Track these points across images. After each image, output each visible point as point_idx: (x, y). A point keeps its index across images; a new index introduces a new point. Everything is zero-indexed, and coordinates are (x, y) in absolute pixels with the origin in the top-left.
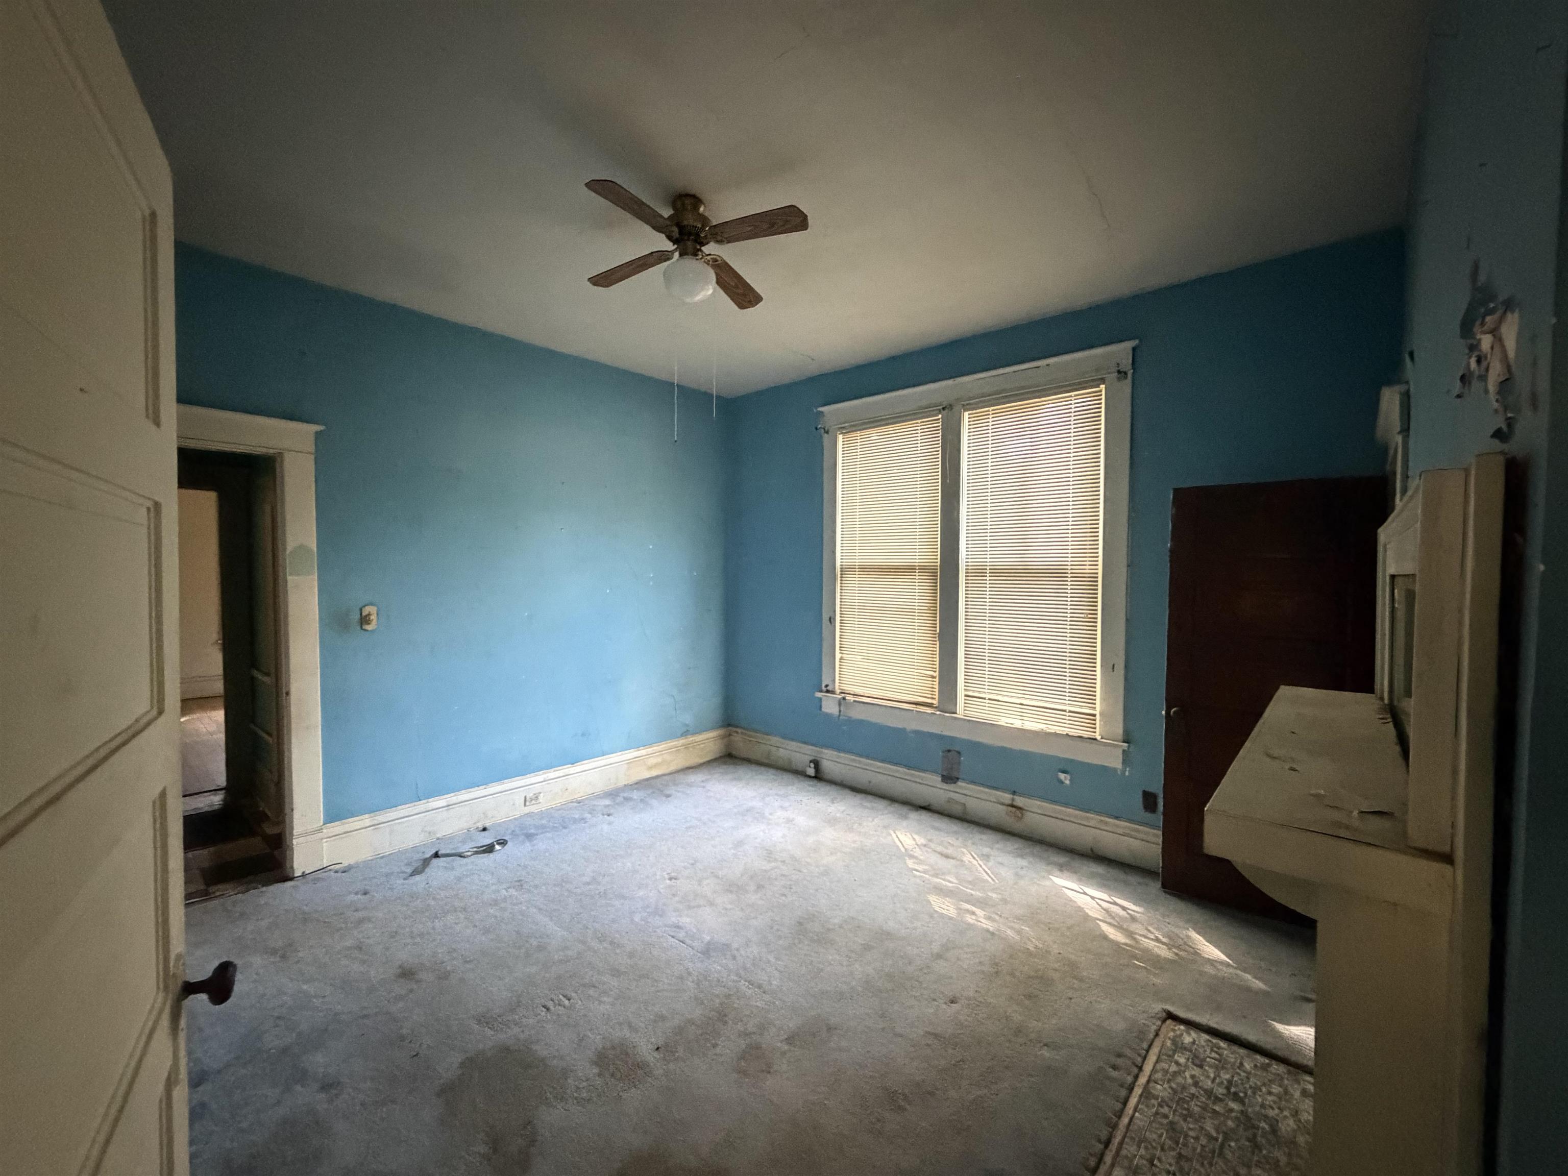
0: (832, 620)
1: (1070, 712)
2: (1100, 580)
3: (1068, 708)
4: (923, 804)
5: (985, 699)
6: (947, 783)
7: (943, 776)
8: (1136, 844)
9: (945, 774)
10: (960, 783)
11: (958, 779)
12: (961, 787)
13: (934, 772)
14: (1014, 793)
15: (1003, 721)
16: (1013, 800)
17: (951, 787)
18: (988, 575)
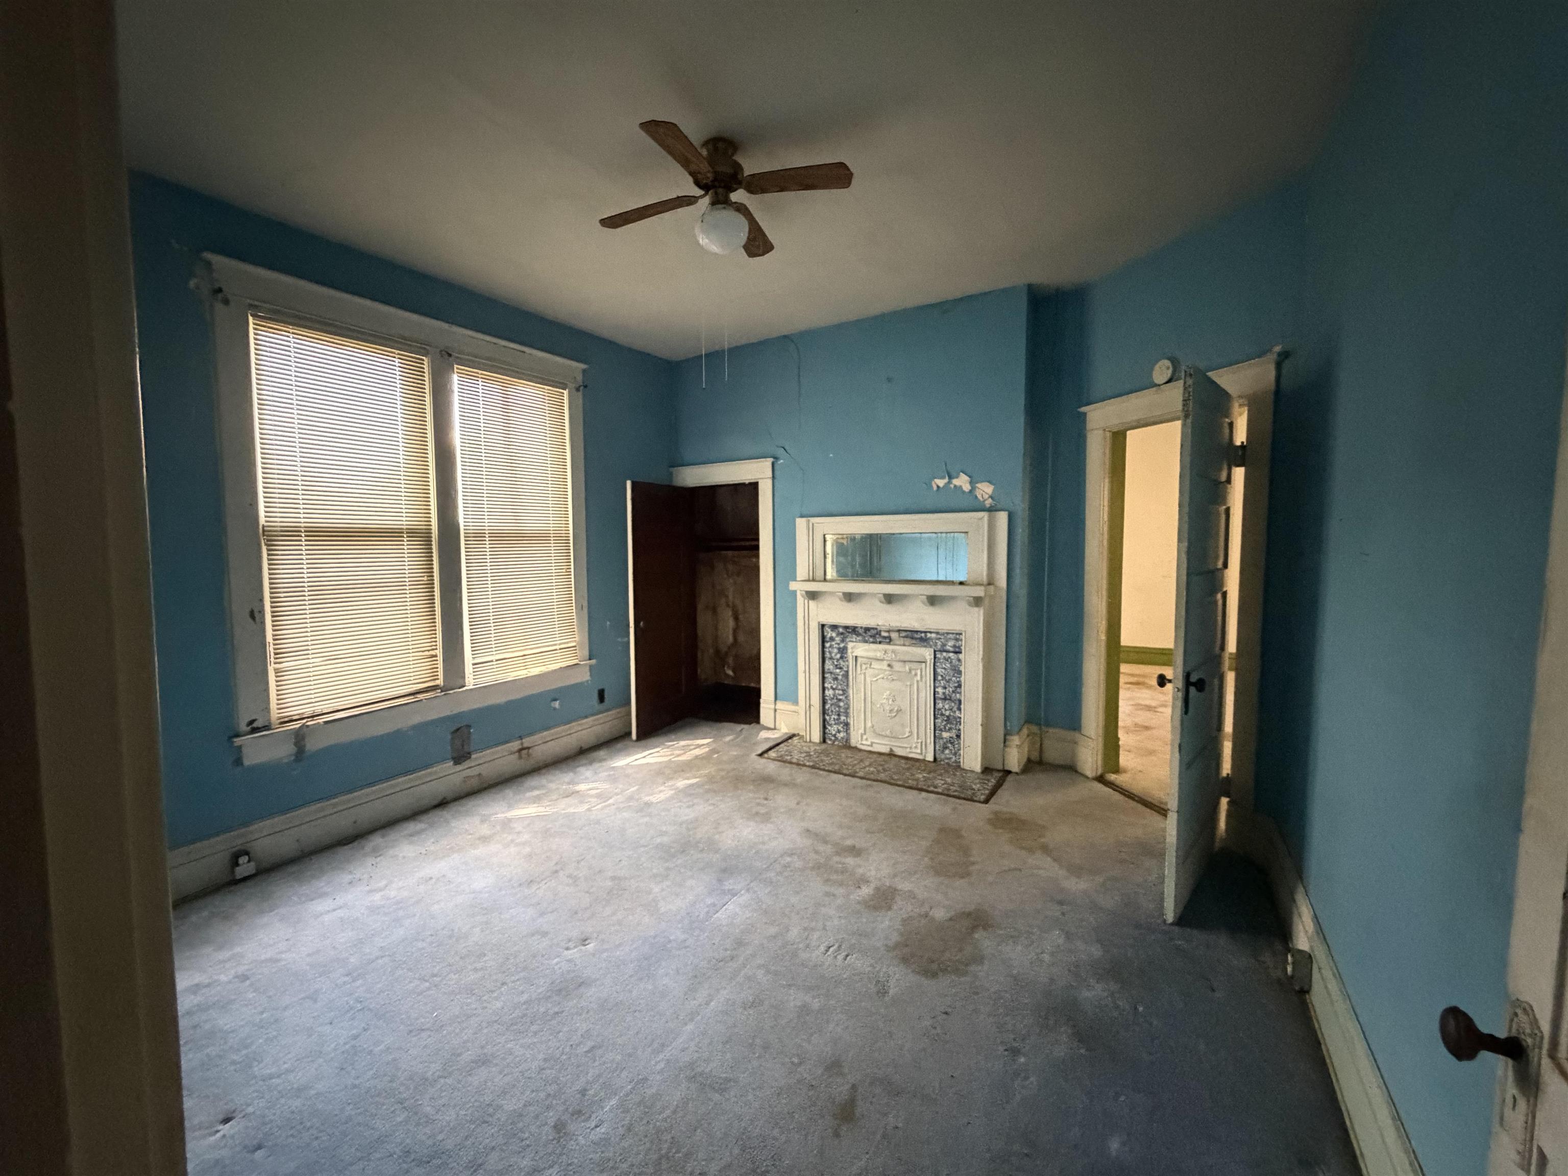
0: (256, 614)
1: (560, 649)
2: (571, 539)
3: (558, 647)
4: (436, 802)
5: (492, 661)
6: (460, 764)
7: (453, 758)
8: (598, 729)
9: (455, 755)
10: (473, 756)
11: (469, 753)
12: (476, 759)
13: (444, 760)
14: (521, 738)
15: (512, 676)
16: (522, 744)
17: (467, 764)
18: (487, 539)
